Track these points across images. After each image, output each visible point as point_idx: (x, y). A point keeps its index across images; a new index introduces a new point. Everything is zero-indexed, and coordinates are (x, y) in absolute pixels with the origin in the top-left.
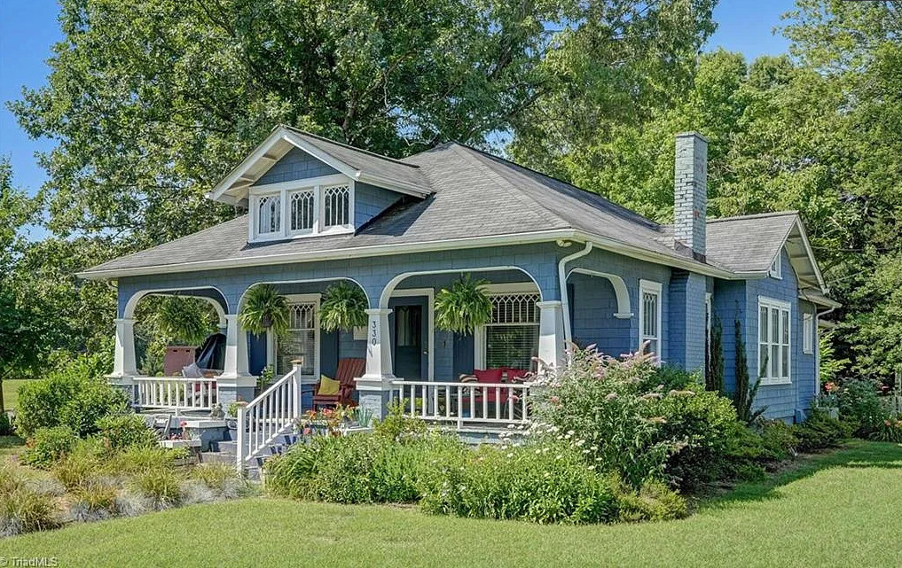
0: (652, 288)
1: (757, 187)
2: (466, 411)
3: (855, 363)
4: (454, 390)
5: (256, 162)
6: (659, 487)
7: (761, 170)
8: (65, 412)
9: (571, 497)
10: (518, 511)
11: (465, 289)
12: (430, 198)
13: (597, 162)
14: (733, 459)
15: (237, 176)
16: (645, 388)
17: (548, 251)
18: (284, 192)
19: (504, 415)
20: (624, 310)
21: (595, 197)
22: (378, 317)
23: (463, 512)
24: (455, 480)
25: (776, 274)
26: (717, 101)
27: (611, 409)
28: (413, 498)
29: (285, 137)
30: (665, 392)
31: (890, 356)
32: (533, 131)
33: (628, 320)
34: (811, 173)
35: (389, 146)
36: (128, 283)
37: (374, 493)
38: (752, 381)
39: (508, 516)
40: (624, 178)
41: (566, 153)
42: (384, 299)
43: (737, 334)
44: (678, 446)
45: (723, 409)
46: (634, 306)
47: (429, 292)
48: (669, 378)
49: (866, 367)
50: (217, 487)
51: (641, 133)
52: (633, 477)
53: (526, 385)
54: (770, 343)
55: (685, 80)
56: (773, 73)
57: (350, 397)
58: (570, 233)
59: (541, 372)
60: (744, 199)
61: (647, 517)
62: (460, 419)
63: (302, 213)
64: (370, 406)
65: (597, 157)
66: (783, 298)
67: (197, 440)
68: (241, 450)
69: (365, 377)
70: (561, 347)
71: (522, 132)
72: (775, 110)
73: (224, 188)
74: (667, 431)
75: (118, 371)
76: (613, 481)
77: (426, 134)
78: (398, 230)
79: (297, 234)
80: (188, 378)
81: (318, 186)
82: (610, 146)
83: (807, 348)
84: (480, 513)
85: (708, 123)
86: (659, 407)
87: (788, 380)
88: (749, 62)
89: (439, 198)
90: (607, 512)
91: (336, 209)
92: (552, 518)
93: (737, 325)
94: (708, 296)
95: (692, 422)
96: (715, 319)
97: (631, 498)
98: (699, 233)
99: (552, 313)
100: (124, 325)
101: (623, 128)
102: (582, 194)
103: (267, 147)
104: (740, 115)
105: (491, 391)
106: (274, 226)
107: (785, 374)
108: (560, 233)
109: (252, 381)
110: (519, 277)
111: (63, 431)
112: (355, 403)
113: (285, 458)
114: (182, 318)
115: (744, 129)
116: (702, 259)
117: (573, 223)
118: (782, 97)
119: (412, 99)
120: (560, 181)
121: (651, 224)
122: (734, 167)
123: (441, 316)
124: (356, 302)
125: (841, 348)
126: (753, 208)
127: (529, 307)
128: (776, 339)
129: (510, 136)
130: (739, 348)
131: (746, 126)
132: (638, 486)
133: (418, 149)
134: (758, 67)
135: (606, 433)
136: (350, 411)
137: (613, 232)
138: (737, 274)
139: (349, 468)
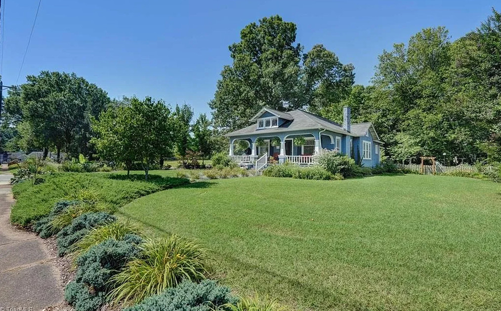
0: (339, 138)
1: (366, 117)
2: (301, 162)
3: (390, 157)
4: (298, 157)
5: (259, 114)
6: (339, 174)
7: (368, 113)
8: (221, 161)
9: (321, 176)
10: (311, 178)
11: (300, 138)
12: (293, 120)
13: (328, 111)
14: (356, 172)
15: (255, 117)
16: (336, 156)
17: (317, 130)
18: (264, 119)
19: (308, 162)
20: (333, 142)
21: (327, 120)
22: (283, 143)
23: (301, 178)
24: (299, 173)
25: (367, 136)
26: (357, 97)
27: (329, 160)
28: (291, 176)
29: (265, 109)
30: (340, 157)
31: (399, 156)
32: (313, 105)
33: (333, 144)
34: (379, 113)
35: (281, 109)
36: (232, 138)
37: (283, 175)
38: (361, 158)
39: (309, 179)
40: (335, 115)
41: (321, 109)
42: (284, 140)
43: (358, 148)
44: (342, 167)
45: (352, 161)
46: (335, 142)
47: (292, 139)
48: (342, 154)
49: (394, 158)
50: (254, 174)
51: (339, 104)
52: (334, 173)
53: (313, 156)
54: (366, 151)
55: (348, 93)
56: (371, 89)
57: (277, 159)
58: (322, 127)
59: (315, 153)
60: (363, 120)
61: (336, 179)
62: (299, 163)
63: (268, 123)
64: (281, 161)
65: (328, 110)
66: (369, 141)
67: (247, 167)
68: (257, 169)
69: (280, 155)
70: (319, 149)
71: (311, 105)
72: (371, 99)
73: (253, 119)
74: (340, 164)
75: (230, 154)
76: (330, 173)
77: (290, 106)
78: (287, 127)
79: (266, 128)
80: (244, 156)
81: (271, 118)
82: (331, 108)
83: (377, 153)
84: (304, 178)
85: (355, 102)
86: (338, 160)
87: (370, 159)
88: (365, 87)
89: (295, 120)
90: (328, 178)
91: (274, 123)
92: (318, 179)
93: (358, 146)
94: (351, 140)
95: (345, 163)
96: (353, 145)
97: (333, 176)
98: (349, 127)
99: (318, 143)
100: (231, 146)
101: (334, 104)
102: (325, 119)
103: (262, 110)
104: (362, 100)
105: (306, 158)
106: (262, 126)
107: (370, 157)
108: (319, 127)
109: (257, 156)
110: (311, 136)
111: (221, 165)
112: (278, 160)
113: (266, 169)
114: (243, 144)
115: (363, 104)
116: (350, 132)
117: (322, 125)
118: (373, 95)
119: (287, 99)
120: (319, 116)
121: (340, 125)
122: (361, 112)
123: (296, 143)
124: (279, 141)
125: (387, 154)
126: (365, 121)
127: (313, 142)
128: (367, 149)
129: (308, 106)
130: (358, 151)
131: (364, 102)
132: (334, 174)
133: (289, 110)
134: (367, 88)
135: (328, 164)
136: (277, 161)
137: (330, 127)
138: (358, 135)
139: (279, 171)
